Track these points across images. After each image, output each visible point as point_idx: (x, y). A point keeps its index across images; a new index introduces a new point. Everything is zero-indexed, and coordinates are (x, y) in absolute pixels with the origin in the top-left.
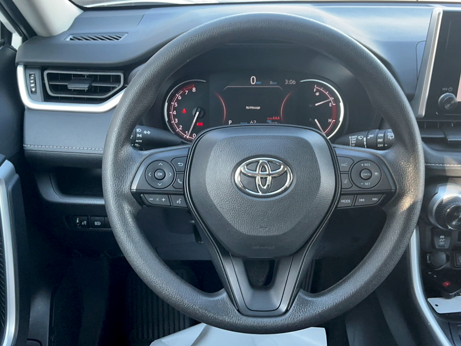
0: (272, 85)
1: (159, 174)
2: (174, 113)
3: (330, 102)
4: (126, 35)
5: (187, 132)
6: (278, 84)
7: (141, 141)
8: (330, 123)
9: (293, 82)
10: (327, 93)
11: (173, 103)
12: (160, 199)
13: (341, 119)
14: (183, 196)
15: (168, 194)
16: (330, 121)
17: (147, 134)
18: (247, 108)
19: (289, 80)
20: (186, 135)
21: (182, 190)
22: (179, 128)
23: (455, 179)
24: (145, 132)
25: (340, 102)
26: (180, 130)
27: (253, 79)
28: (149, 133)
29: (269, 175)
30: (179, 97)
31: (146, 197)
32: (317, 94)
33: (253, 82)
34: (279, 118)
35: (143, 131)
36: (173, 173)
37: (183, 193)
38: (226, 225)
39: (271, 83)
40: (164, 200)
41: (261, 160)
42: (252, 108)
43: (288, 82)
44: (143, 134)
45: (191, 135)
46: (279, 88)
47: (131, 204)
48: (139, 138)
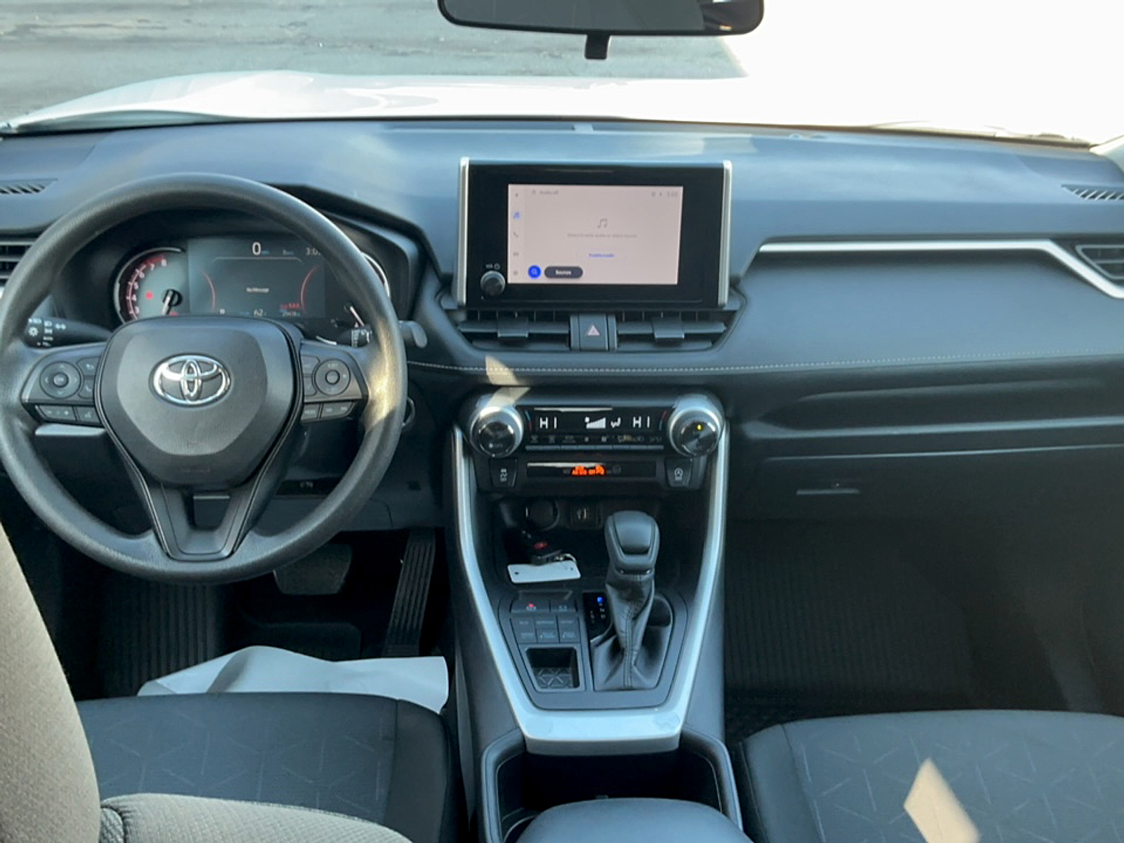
0: (285, 256)
1: (59, 380)
2: (132, 299)
4: (54, 183)
6: (295, 256)
7: (51, 339)
11: (132, 284)
12: (62, 412)
14: (93, 409)
15: (73, 406)
17: (61, 329)
18: (249, 290)
19: (312, 248)
21: (91, 400)
23: (511, 389)
24: (58, 326)
27: (257, 247)
28: (63, 327)
29: (198, 378)
30: (141, 274)
31: (43, 410)
33: (257, 250)
34: (298, 305)
35: (54, 324)
36: (79, 378)
37: (92, 404)
38: (144, 442)
39: (285, 253)
40: (67, 413)
41: (189, 358)
42: (256, 290)
43: (312, 252)
44: (54, 330)
46: (296, 261)
47: (23, 419)
48: (48, 335)
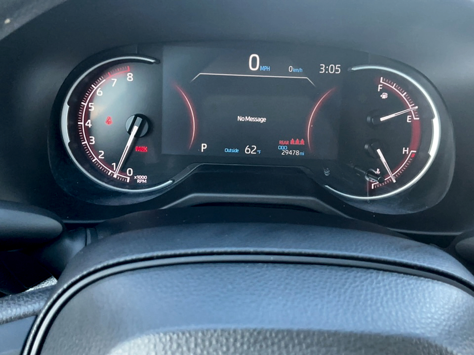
0: (293, 74)
2: (86, 125)
3: (409, 113)
5: (114, 164)
6: (304, 73)
8: (406, 155)
9: (335, 69)
10: (403, 96)
11: (86, 104)
13: (433, 152)
16: (406, 152)
18: (240, 119)
19: (327, 65)
20: (112, 169)
22: (97, 155)
25: (433, 117)
26: (100, 160)
27: (254, 59)
30: (98, 91)
32: (384, 96)
33: (254, 66)
39: (291, 69)
42: (250, 119)
43: (326, 70)
45: (123, 170)
46: (306, 79)
